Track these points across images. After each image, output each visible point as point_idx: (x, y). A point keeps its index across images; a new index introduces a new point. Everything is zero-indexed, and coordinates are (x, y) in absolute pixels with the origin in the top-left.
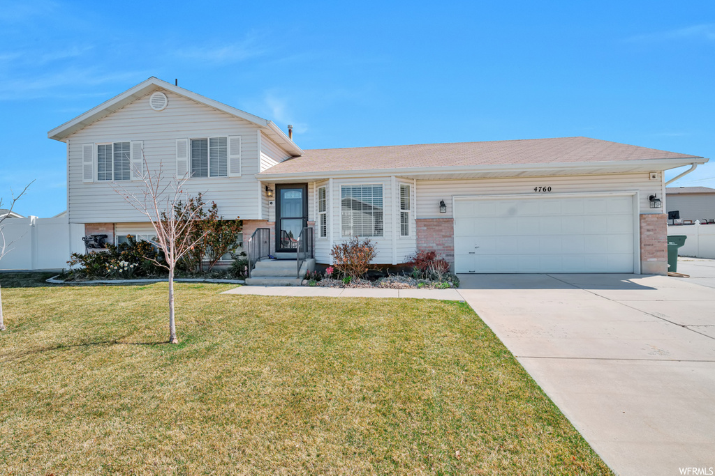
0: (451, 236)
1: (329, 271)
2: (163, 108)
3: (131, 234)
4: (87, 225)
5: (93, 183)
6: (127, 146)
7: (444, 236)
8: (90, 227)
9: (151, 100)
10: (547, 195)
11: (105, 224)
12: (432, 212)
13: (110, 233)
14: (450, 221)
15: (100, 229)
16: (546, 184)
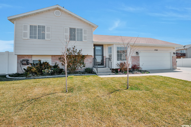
0: (139, 61)
1: (119, 70)
2: (59, 16)
3: (40, 59)
4: (18, 56)
5: (27, 39)
6: (44, 27)
7: (138, 61)
8: (20, 56)
9: (55, 12)
10: (157, 51)
11: (28, 55)
12: (134, 55)
13: (30, 59)
14: (139, 57)
15: (25, 57)
16: (156, 49)
